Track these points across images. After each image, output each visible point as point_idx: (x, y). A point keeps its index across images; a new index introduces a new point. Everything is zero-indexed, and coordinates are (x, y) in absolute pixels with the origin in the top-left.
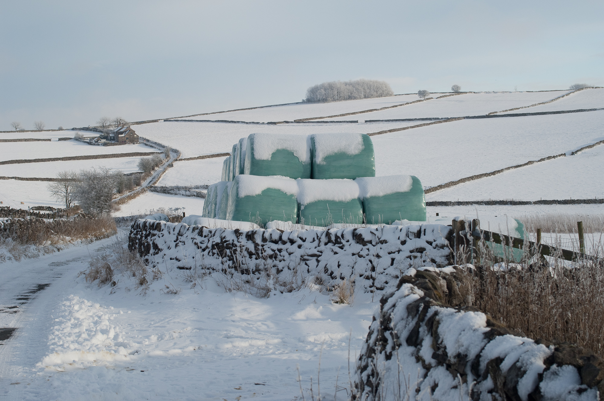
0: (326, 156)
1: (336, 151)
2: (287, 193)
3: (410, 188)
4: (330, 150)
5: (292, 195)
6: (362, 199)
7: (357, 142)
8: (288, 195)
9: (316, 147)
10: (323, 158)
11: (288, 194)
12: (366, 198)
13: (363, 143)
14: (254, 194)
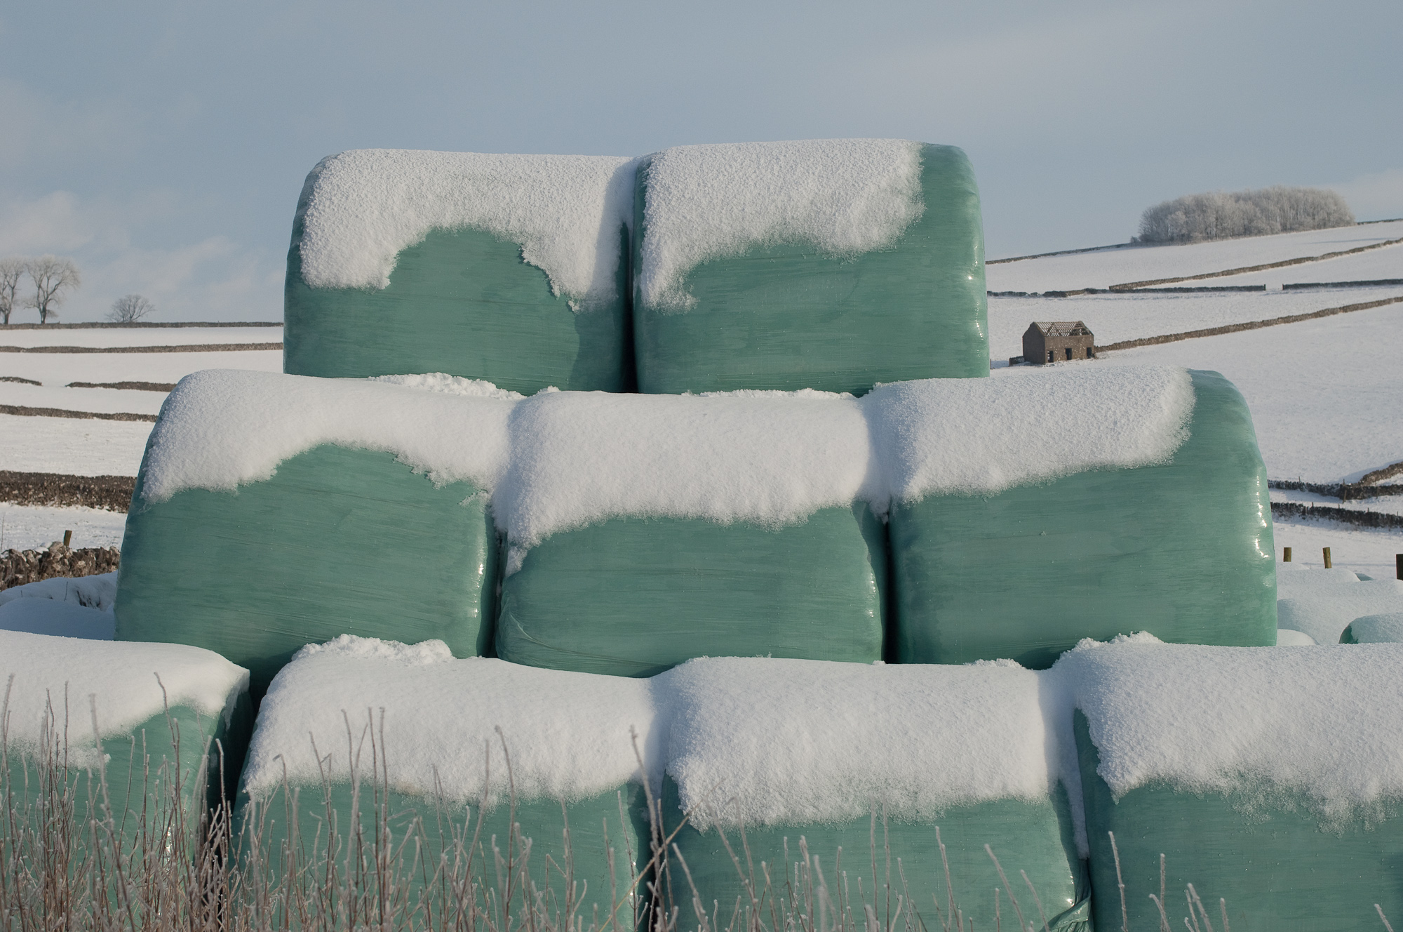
0: (697, 259)
1: (758, 231)
2: (433, 476)
3: (1175, 443)
4: (726, 229)
5: (462, 487)
6: (880, 508)
7: (884, 184)
8: (439, 485)
9: (649, 211)
10: (680, 272)
11: (442, 476)
12: (900, 506)
13: (918, 188)
14: (230, 480)
